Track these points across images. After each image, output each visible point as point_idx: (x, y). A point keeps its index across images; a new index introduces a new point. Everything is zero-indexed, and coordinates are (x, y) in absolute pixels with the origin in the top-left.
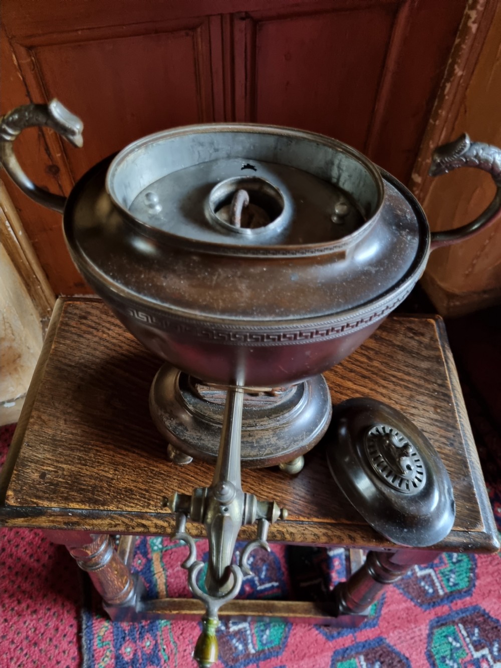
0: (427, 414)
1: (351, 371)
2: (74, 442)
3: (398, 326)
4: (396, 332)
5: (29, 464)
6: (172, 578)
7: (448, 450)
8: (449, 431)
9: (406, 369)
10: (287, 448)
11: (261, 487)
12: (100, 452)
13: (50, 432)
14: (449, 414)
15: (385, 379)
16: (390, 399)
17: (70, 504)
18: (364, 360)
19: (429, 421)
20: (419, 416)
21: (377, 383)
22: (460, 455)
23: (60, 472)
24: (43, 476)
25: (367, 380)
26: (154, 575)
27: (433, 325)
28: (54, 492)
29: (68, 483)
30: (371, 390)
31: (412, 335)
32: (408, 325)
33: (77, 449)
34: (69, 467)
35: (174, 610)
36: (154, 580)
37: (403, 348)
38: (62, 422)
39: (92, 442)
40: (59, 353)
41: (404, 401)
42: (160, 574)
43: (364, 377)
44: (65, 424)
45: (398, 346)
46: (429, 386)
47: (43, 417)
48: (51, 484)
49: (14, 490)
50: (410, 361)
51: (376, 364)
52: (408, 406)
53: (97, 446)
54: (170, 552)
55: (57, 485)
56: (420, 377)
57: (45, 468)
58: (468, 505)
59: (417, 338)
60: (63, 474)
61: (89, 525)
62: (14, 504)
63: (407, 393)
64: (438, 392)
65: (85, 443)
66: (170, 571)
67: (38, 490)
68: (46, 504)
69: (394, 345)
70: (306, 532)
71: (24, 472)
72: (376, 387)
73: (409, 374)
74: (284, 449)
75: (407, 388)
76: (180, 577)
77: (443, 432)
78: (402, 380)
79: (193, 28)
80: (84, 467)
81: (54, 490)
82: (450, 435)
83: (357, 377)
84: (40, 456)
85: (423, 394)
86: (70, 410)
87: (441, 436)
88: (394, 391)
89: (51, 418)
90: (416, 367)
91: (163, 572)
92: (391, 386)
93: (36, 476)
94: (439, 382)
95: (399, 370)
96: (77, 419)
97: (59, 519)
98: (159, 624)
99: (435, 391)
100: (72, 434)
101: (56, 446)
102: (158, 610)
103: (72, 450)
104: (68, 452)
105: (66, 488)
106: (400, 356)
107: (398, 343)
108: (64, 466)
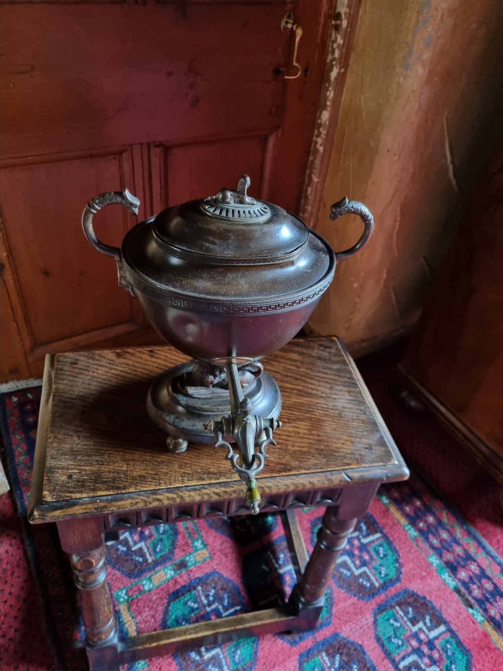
0: (344, 397)
1: (287, 376)
2: (89, 450)
3: (312, 344)
4: (313, 348)
5: (56, 470)
6: (142, 624)
7: (363, 417)
8: (361, 406)
9: (324, 371)
12: (112, 454)
13: (68, 446)
14: (359, 395)
15: (311, 379)
16: (317, 390)
17: (98, 493)
18: (294, 368)
19: (346, 401)
20: (339, 399)
21: (306, 382)
22: (370, 419)
23: (84, 473)
24: (70, 477)
25: (299, 381)
26: (124, 624)
27: (335, 341)
28: (83, 486)
29: (92, 479)
30: (304, 387)
31: (323, 349)
32: (319, 343)
33: (93, 455)
34: (90, 468)
35: (154, 642)
36: (125, 629)
37: (319, 358)
38: (75, 438)
39: (104, 449)
40: (60, 391)
41: (327, 391)
42: (129, 623)
43: (297, 379)
44: (79, 439)
45: (316, 357)
46: (343, 380)
47: (59, 437)
48: (78, 481)
49: (49, 491)
50: (326, 365)
51: (303, 370)
52: (331, 394)
53: (109, 450)
54: (136, 601)
55: (83, 481)
56: (335, 375)
57: (70, 471)
58: (383, 449)
59: (327, 350)
60: (86, 473)
61: (115, 506)
62: (51, 500)
63: (328, 386)
64: (349, 383)
65: (99, 450)
66: (139, 617)
67: (68, 487)
68: (78, 496)
69: (312, 357)
71: (53, 477)
72: (306, 385)
73: (326, 374)
75: (327, 383)
76: (149, 621)
77: (357, 407)
78: (323, 378)
79: (120, 153)
80: (102, 466)
81: (82, 485)
82: (362, 408)
83: (292, 380)
84: (63, 464)
85: (339, 385)
86: (80, 429)
87: (357, 409)
88: (319, 386)
89: (66, 436)
90: (330, 369)
91: (132, 620)
92: (317, 383)
93: (64, 478)
94: (348, 376)
95: (320, 372)
96: (87, 435)
97: (90, 506)
98: (137, 668)
99: (346, 382)
100: (86, 445)
101: (76, 455)
102: (139, 646)
103: (89, 456)
104: (87, 458)
105: (91, 482)
106: (318, 363)
107: (315, 355)
108: (86, 468)
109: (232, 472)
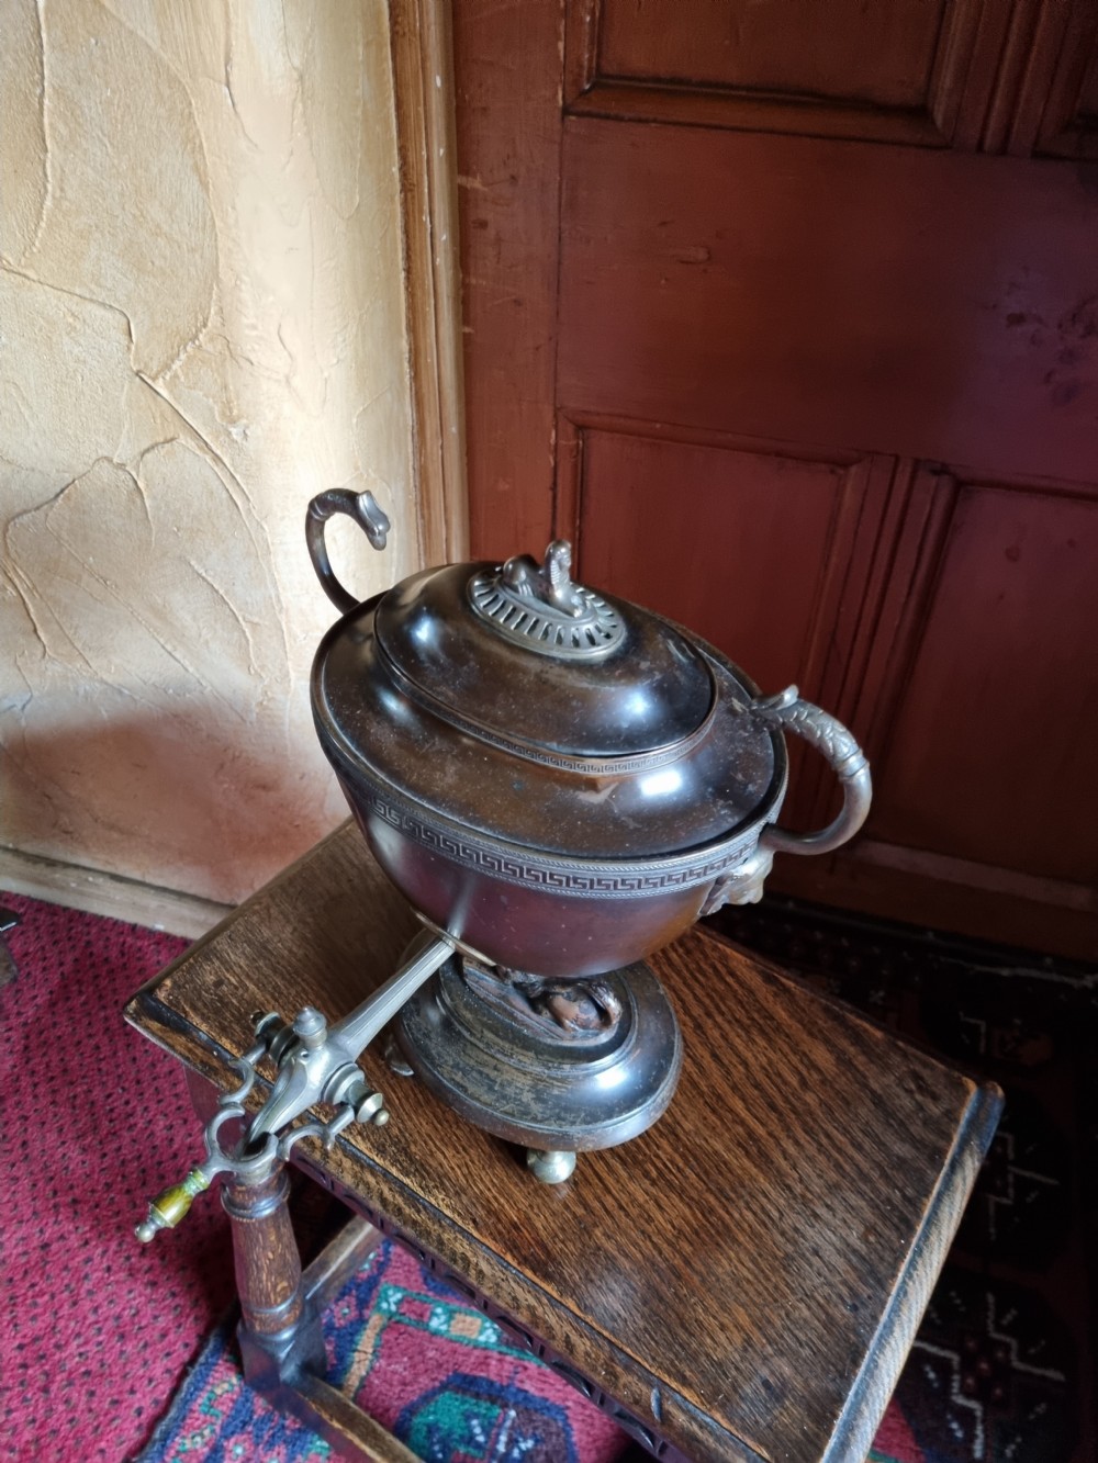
0: (844, 1232)
1: (757, 1086)
2: (283, 962)
3: (896, 1059)
4: (886, 1068)
5: (214, 960)
6: (378, 1378)
7: (842, 1313)
8: (866, 1283)
9: (860, 1137)
10: (541, 1122)
11: (483, 1174)
12: (306, 994)
13: (267, 933)
14: (888, 1257)
15: (808, 1131)
16: (794, 1167)
17: (223, 1039)
18: (794, 1081)
19: (838, 1243)
20: (827, 1224)
21: (787, 1128)
22: (857, 1334)
23: (240, 991)
24: (219, 983)
25: (773, 1116)
26: (355, 1351)
27: (967, 1092)
28: (217, 1012)
29: (239, 1011)
30: (770, 1134)
31: (913, 1087)
32: (919, 1068)
33: (282, 974)
34: (256, 991)
36: (349, 1359)
37: (878, 1101)
38: (289, 929)
39: (306, 976)
40: (349, 839)
41: (817, 1186)
42: (363, 1356)
43: (773, 1107)
44: (292, 933)
45: (873, 1092)
46: (884, 1189)
47: (272, 911)
48: (221, 999)
49: (174, 983)
50: (878, 1128)
51: (810, 1098)
52: (820, 1198)
53: (308, 984)
54: (402, 1330)
55: (226, 1005)
56: (878, 1165)
57: (228, 976)
58: (809, 1426)
59: (919, 1097)
60: (242, 995)
62: (162, 1000)
63: (833, 1176)
64: (894, 1208)
65: (296, 972)
66: (383, 1362)
67: (200, 997)
68: (196, 1020)
69: (865, 1086)
70: (504, 1285)
71: (201, 966)
72: (782, 1135)
73: (859, 1147)
74: (535, 1120)
75: (838, 1167)
76: (391, 1385)
77: (852, 1278)
78: (839, 1150)
79: (846, 465)
80: (273, 1002)
81: (217, 1010)
82: (865, 1291)
83: (761, 1101)
84: (232, 957)
85: (861, 1194)
86: (310, 920)
87: (845, 1283)
88: (810, 1159)
89: (281, 917)
90: (881, 1144)
91: (370, 1357)
92: (812, 1149)
93: (211, 979)
94: (910, 1192)
95: (845, 1132)
96: (309, 936)
97: (199, 1051)
98: (311, 1443)
99: (889, 1201)
100: (290, 951)
101: (261, 956)
103: (275, 971)
104: (269, 972)
105: (233, 1015)
106: (865, 1111)
107: (875, 1086)
108: (252, 987)
109: (442, 1183)
